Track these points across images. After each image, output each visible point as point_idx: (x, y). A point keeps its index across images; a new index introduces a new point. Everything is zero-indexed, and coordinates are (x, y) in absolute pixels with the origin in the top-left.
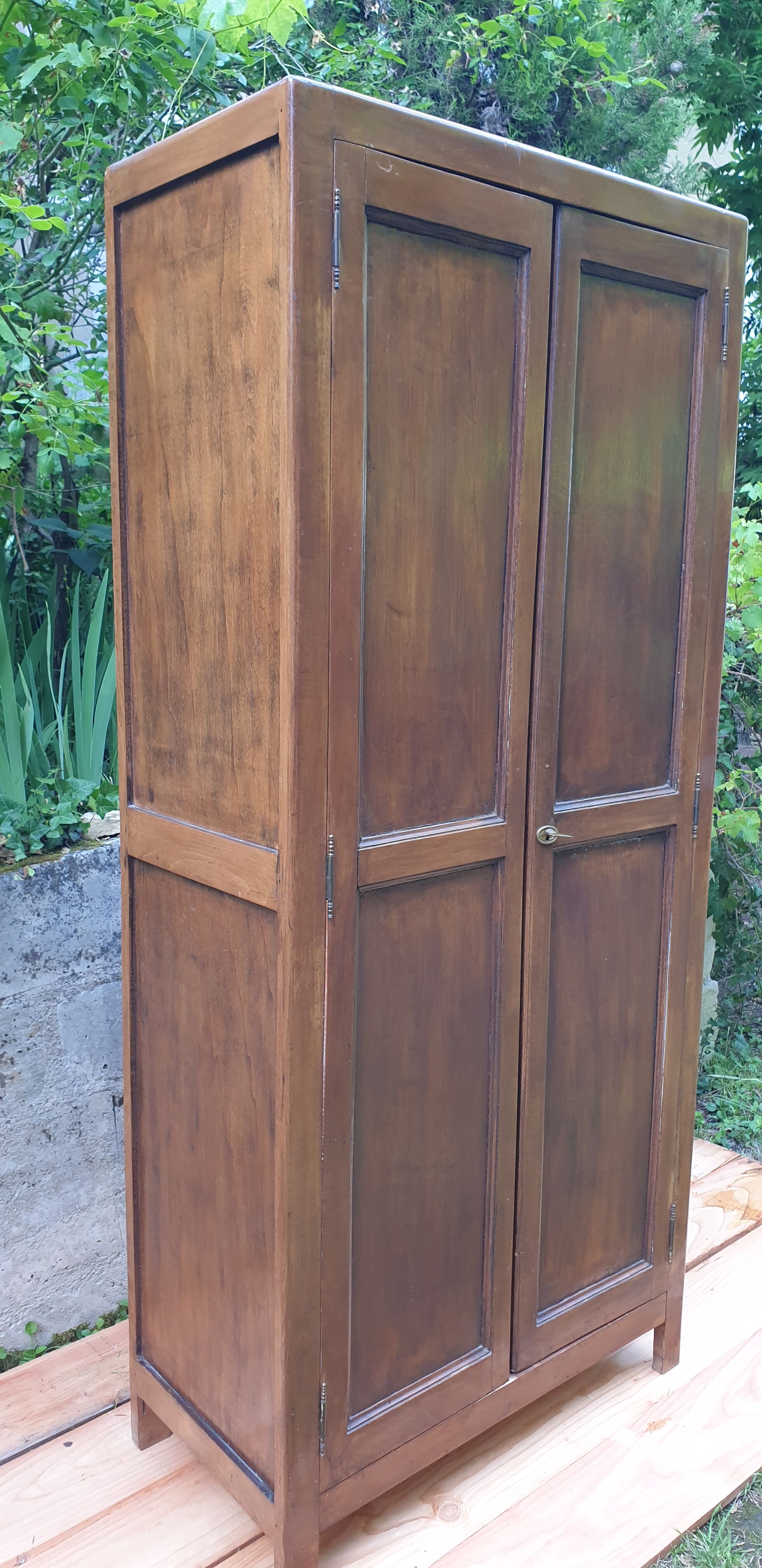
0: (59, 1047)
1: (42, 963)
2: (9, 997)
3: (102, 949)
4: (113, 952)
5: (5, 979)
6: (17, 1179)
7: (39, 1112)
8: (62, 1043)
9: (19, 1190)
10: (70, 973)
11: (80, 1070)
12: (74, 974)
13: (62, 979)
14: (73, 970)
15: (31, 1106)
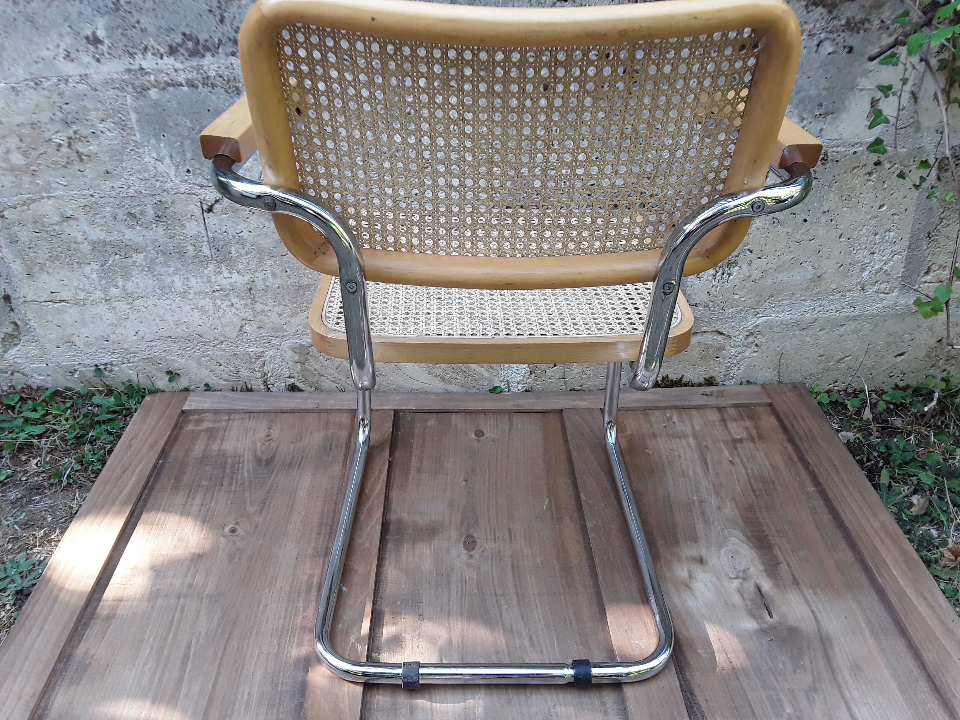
0: (134, 138)
1: (105, 49)
2: (74, 76)
3: (171, 47)
4: (183, 55)
5: (68, 56)
6: (108, 248)
7: (121, 195)
8: (138, 136)
9: (112, 259)
10: (137, 67)
11: (160, 167)
12: (142, 69)
13: (129, 71)
14: (140, 65)
15: (113, 187)
